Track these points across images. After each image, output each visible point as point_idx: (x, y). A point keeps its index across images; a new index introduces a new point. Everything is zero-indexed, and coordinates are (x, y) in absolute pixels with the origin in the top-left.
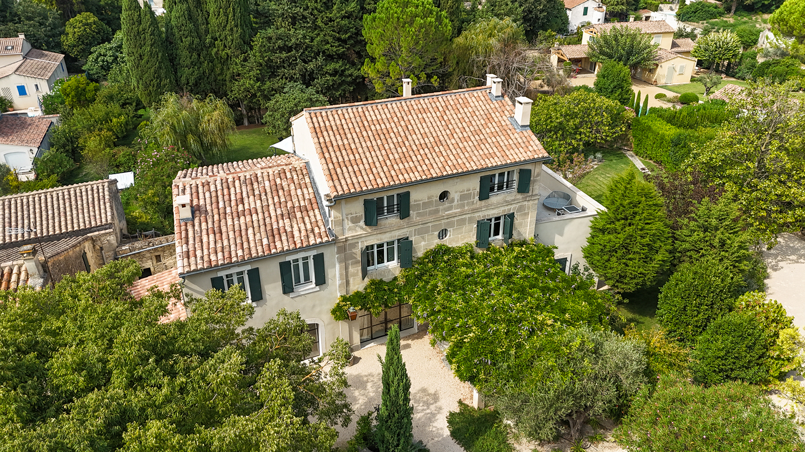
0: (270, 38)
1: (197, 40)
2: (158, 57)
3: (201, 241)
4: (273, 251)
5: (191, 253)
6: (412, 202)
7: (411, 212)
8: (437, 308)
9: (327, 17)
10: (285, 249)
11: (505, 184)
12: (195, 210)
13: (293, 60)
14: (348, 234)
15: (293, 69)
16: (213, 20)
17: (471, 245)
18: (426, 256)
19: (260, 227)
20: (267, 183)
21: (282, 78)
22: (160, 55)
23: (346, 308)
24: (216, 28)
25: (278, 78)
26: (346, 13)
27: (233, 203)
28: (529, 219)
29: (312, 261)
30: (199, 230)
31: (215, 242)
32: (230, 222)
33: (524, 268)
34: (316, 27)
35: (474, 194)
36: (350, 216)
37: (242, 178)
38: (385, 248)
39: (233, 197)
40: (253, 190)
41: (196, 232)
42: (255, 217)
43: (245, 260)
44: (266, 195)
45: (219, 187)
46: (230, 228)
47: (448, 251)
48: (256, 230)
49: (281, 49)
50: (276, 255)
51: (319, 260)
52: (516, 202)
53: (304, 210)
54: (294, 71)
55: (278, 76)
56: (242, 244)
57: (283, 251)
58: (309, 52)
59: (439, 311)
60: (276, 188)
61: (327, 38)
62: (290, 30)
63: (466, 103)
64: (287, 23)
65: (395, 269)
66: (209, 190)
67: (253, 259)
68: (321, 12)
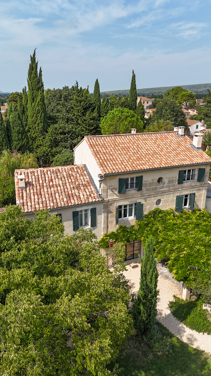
0: (56, 128)
1: (21, 129)
2: (2, 136)
3: (31, 198)
4: (70, 204)
5: (25, 204)
6: (143, 183)
7: (143, 188)
8: (160, 240)
9: (83, 119)
10: (76, 204)
11: (191, 176)
12: (28, 184)
13: (67, 139)
14: (110, 198)
15: (66, 143)
16: (30, 119)
17: (172, 210)
18: (149, 214)
19: (62, 193)
20: (65, 173)
21: (61, 147)
22: (3, 135)
23: (107, 240)
24: (31, 123)
25: (59, 147)
26: (92, 117)
27: (47, 181)
28: (203, 197)
29: (90, 212)
30: (29, 193)
31: (38, 199)
32: (46, 190)
33: (205, 221)
34: (78, 124)
35: (175, 180)
36: (111, 188)
37: (51, 171)
38: (128, 208)
39: (47, 179)
40: (58, 176)
41: (27, 194)
42: (59, 188)
43: (55, 208)
44: (64, 178)
45: (39, 174)
46: (46, 193)
47: (160, 212)
48: (60, 194)
49: (61, 133)
50: (72, 207)
51: (94, 212)
52: (196, 187)
53: (85, 186)
54: (67, 144)
55: (59, 146)
56: (53, 200)
57: (75, 205)
58: (74, 135)
59: (162, 242)
60: (69, 176)
61: (83, 128)
62: (66, 125)
63: (166, 138)
64: (64, 121)
65: (132, 220)
66: (34, 175)
67: (59, 208)
68: (81, 117)
